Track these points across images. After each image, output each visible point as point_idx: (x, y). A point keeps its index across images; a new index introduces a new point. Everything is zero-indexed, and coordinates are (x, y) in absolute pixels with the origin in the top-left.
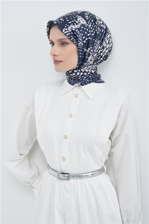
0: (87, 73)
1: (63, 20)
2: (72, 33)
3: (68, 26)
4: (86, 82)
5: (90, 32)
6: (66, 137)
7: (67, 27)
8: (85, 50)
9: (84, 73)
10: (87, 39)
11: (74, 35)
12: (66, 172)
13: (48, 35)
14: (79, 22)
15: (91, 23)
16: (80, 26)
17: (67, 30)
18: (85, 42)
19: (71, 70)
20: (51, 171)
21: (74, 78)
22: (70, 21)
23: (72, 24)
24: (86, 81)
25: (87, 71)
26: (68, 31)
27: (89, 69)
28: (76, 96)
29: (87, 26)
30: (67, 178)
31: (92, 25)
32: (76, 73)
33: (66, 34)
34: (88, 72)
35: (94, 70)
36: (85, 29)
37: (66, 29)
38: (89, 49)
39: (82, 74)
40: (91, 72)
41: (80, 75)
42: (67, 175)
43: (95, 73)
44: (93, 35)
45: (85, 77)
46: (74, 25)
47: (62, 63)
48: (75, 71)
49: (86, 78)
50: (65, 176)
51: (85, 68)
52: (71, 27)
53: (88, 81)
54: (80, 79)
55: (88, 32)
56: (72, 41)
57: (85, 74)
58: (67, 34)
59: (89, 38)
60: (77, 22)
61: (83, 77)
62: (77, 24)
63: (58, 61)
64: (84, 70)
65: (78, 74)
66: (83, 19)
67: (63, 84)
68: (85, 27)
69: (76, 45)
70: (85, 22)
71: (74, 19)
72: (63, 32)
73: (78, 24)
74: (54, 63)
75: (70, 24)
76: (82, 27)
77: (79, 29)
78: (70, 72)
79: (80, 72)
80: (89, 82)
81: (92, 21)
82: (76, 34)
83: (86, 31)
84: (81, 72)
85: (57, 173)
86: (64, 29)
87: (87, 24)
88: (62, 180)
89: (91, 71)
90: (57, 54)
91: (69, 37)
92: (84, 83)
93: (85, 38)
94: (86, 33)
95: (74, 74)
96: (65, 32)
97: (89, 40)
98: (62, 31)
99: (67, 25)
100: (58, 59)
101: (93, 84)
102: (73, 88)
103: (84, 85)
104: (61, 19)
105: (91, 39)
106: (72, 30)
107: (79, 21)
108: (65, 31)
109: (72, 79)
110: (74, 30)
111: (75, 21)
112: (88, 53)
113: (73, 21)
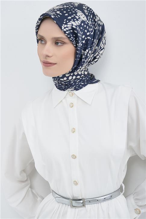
0: (80, 75)
1: (61, 14)
2: (71, 31)
3: (68, 21)
5: (90, 30)
6: (74, 157)
7: (66, 24)
8: (83, 51)
9: (76, 76)
11: (73, 35)
12: (81, 198)
14: (79, 18)
15: (90, 20)
16: (80, 23)
18: (84, 42)
21: (65, 83)
22: (69, 15)
23: (72, 20)
25: (80, 73)
26: (67, 29)
28: (72, 105)
30: (82, 205)
32: (68, 77)
33: (65, 32)
34: (82, 74)
35: (86, 71)
37: (66, 26)
38: (87, 50)
39: (74, 77)
40: (84, 74)
41: (72, 79)
43: (88, 74)
44: (92, 34)
45: (79, 81)
46: (74, 21)
48: (67, 75)
51: (78, 71)
52: (71, 24)
55: (88, 31)
57: (78, 77)
59: (89, 38)
60: (77, 18)
62: (77, 20)
63: (51, 64)
64: (77, 73)
65: (70, 78)
66: (83, 14)
68: (86, 24)
69: (75, 45)
70: (85, 19)
71: (74, 13)
72: (63, 29)
73: (79, 19)
75: (70, 20)
76: (82, 24)
77: (80, 26)
81: (91, 17)
82: (76, 32)
83: (86, 28)
84: (74, 75)
85: (69, 201)
87: (87, 21)
89: (84, 72)
90: (50, 55)
91: (69, 36)
93: (85, 38)
94: (86, 31)
95: (65, 79)
96: (65, 30)
97: (88, 40)
98: (61, 28)
99: (66, 21)
104: (58, 12)
105: (90, 39)
106: (72, 27)
107: (79, 16)
108: (65, 28)
110: (75, 27)
111: (76, 16)
112: (85, 55)
113: (73, 16)
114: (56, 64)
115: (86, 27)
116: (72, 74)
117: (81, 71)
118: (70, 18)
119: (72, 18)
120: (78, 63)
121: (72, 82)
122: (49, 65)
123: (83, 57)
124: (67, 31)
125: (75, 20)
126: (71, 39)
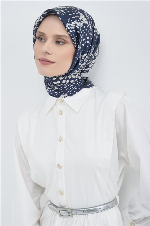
0: (74, 79)
1: (65, 13)
2: (74, 31)
3: (72, 21)
4: (74, 91)
5: (90, 35)
7: (70, 23)
9: (70, 80)
14: (82, 20)
16: (82, 25)
17: (71, 26)
21: (58, 87)
22: (73, 15)
23: (76, 20)
24: (74, 90)
25: (74, 77)
27: (76, 74)
28: (61, 113)
30: (69, 214)
32: (61, 81)
33: (68, 31)
37: (70, 25)
39: (68, 81)
40: (78, 79)
41: (66, 83)
42: (68, 211)
44: (91, 39)
45: (72, 85)
48: (61, 79)
49: (73, 87)
51: (72, 74)
52: (75, 24)
54: (66, 88)
55: (88, 35)
57: (72, 81)
61: (70, 86)
64: (71, 77)
65: (64, 82)
66: (85, 17)
68: (87, 28)
70: (87, 22)
71: (77, 15)
72: (67, 26)
73: (81, 22)
76: (84, 27)
79: (66, 80)
80: (78, 91)
81: (91, 23)
82: (79, 33)
83: (86, 32)
84: (68, 79)
85: (57, 210)
87: (88, 25)
88: (64, 217)
89: (78, 77)
91: (72, 35)
92: (71, 93)
93: (84, 41)
95: (59, 82)
96: (69, 28)
98: (65, 26)
99: (70, 20)
103: (72, 95)
105: (89, 43)
106: (75, 27)
107: (82, 18)
108: (69, 26)
110: (78, 28)
111: (79, 18)
112: (83, 59)
114: (54, 63)
115: (87, 30)
116: (66, 78)
118: (74, 18)
119: (76, 18)
120: (75, 66)
122: (47, 63)
123: (81, 61)
124: (71, 29)
125: (79, 21)
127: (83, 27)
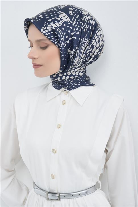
1: (42, 17)
2: (52, 33)
3: (48, 24)
4: (74, 87)
5: (74, 30)
6: (54, 152)
7: (46, 26)
8: (69, 51)
10: (70, 39)
11: (54, 35)
12: (56, 192)
13: (26, 34)
14: (61, 20)
15: (76, 20)
16: (62, 24)
17: (47, 29)
18: (68, 42)
19: (54, 74)
20: (39, 190)
22: (50, 18)
23: (52, 22)
24: (74, 85)
25: (74, 74)
26: (47, 31)
28: (64, 103)
29: (71, 23)
30: (57, 198)
31: (76, 22)
33: (44, 34)
34: (76, 75)
35: (82, 72)
36: (68, 26)
37: (45, 28)
38: (74, 50)
40: (79, 75)
41: (66, 79)
42: (57, 195)
43: (84, 75)
44: (78, 33)
45: (73, 81)
46: (54, 23)
47: (42, 67)
48: (60, 75)
50: (56, 196)
51: (71, 71)
52: (51, 26)
53: (75, 84)
55: (72, 31)
56: (52, 42)
57: (72, 77)
58: (47, 34)
59: (73, 37)
60: (59, 19)
62: (58, 21)
63: (37, 65)
64: (70, 74)
65: (64, 78)
66: (66, 15)
67: (47, 89)
68: (69, 25)
69: (58, 46)
70: (69, 19)
71: (56, 16)
72: (42, 31)
73: (60, 21)
74: (34, 67)
75: (50, 22)
76: (65, 25)
77: (61, 28)
78: (54, 76)
80: (78, 86)
81: (78, 17)
82: (56, 33)
83: (69, 29)
85: (45, 193)
86: (43, 28)
87: (71, 22)
88: (51, 201)
89: (79, 73)
90: (36, 57)
91: (49, 38)
92: (71, 88)
93: (68, 38)
94: (69, 31)
96: (44, 32)
97: (73, 40)
98: (40, 31)
99: (46, 24)
100: (38, 62)
101: (82, 88)
102: (60, 94)
103: (72, 90)
104: (40, 16)
105: (76, 38)
106: (52, 29)
107: (62, 17)
108: (44, 30)
109: (57, 83)
110: (55, 29)
111: (57, 18)
113: (54, 18)
114: (42, 65)
115: (69, 27)
116: (65, 74)
117: (75, 72)
118: (50, 20)
119: (53, 20)
120: (67, 62)
121: (66, 82)
123: (71, 56)
124: (47, 33)
125: (56, 21)
126: (52, 40)
127: (62, 25)
